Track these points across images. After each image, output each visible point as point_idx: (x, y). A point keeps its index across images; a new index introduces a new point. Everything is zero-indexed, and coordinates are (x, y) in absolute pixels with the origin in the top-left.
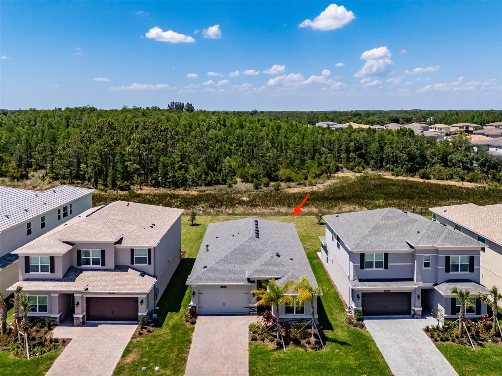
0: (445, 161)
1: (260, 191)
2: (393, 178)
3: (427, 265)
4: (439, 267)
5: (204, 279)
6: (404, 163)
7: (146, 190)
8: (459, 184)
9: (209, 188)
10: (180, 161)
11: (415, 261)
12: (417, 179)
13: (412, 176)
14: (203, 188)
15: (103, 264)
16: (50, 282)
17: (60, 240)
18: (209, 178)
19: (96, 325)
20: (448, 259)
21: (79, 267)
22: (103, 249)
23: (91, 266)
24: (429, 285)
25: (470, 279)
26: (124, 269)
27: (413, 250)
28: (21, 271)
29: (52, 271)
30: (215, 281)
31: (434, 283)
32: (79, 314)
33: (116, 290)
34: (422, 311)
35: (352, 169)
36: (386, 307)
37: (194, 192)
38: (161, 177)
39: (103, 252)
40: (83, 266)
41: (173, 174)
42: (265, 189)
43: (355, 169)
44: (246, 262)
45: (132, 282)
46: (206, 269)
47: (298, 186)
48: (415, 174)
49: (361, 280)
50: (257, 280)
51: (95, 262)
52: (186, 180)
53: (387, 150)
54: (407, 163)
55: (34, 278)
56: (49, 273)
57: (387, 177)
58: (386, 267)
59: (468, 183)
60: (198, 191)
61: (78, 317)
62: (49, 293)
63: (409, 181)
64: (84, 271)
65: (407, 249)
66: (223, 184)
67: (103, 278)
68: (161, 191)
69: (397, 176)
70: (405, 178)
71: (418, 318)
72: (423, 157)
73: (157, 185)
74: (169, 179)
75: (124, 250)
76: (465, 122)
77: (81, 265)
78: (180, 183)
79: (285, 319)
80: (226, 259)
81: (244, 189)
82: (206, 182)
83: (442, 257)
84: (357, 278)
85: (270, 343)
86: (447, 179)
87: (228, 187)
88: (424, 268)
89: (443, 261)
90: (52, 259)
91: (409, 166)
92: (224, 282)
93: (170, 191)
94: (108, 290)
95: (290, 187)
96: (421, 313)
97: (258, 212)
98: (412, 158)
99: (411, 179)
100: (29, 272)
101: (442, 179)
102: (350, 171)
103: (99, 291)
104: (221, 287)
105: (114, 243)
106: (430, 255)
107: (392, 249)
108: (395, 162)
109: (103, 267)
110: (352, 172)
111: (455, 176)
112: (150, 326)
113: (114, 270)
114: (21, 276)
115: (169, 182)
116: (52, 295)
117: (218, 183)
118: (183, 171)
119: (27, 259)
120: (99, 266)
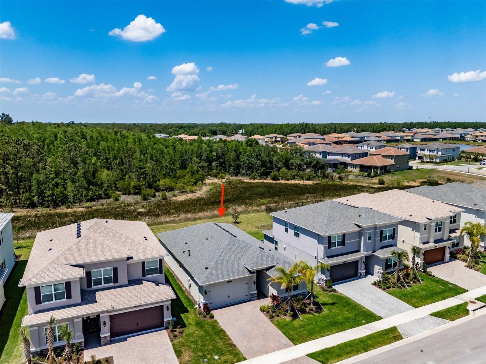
0: (287, 165)
1: (150, 202)
2: (251, 181)
3: (369, 239)
4: (377, 239)
5: (213, 278)
6: (258, 168)
7: (20, 212)
8: (302, 182)
9: (94, 203)
10: (56, 178)
11: (363, 237)
12: (269, 181)
13: (265, 179)
14: (88, 204)
15: (116, 281)
16: (70, 309)
17: (67, 264)
18: (91, 193)
19: (125, 340)
20: (382, 232)
21: (90, 289)
22: (115, 266)
23: (103, 285)
24: (370, 253)
25: (393, 244)
26: (138, 282)
27: (361, 229)
28: (30, 305)
29: (69, 296)
30: (223, 278)
31: (372, 251)
32: (105, 333)
33: (142, 301)
34: (366, 272)
35: (216, 176)
36: (343, 275)
37: (79, 209)
38: (37, 197)
39: (115, 270)
40: (94, 287)
41: (51, 192)
42: (153, 199)
43: (219, 176)
44: (239, 258)
45: (154, 292)
46: (208, 270)
47: (181, 194)
48: (267, 177)
49: (329, 257)
50: (257, 271)
51: (107, 281)
52: (66, 197)
53: (243, 158)
54: (260, 168)
55: (48, 308)
56: (65, 300)
57: (246, 181)
58: (344, 245)
59: (307, 181)
60: (84, 208)
61: (105, 337)
62: (71, 320)
63: (264, 183)
64: (97, 291)
65: (357, 229)
66: (105, 198)
67: (122, 294)
68: (40, 211)
69: (255, 179)
70: (260, 181)
71: (363, 278)
72: (271, 162)
73: (33, 205)
74: (48, 197)
75: (136, 264)
76: (297, 133)
77: (92, 287)
78: (60, 201)
79: (285, 297)
80: (221, 258)
81: (132, 201)
82: (89, 197)
83: (378, 231)
84: (325, 256)
85: (285, 317)
86: (291, 180)
87: (115, 201)
88: (368, 241)
89: (378, 234)
90: (68, 284)
91: (262, 170)
92: (231, 277)
93: (51, 210)
94: (134, 304)
95: (175, 196)
96: (364, 274)
97: (167, 220)
98: (264, 165)
99: (265, 181)
100: (41, 303)
101: (288, 180)
102: (214, 178)
103: (126, 306)
104: (228, 282)
105: (126, 258)
106: (371, 231)
107: (347, 230)
108: (251, 167)
109: (117, 285)
110: (216, 178)
111: (296, 177)
112: (177, 328)
113: (128, 285)
114: (31, 309)
115: (48, 201)
116: (75, 321)
117: (100, 197)
118: (60, 189)
119: (37, 289)
120: (112, 284)
